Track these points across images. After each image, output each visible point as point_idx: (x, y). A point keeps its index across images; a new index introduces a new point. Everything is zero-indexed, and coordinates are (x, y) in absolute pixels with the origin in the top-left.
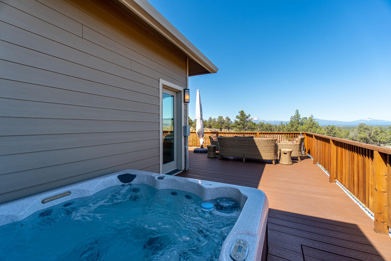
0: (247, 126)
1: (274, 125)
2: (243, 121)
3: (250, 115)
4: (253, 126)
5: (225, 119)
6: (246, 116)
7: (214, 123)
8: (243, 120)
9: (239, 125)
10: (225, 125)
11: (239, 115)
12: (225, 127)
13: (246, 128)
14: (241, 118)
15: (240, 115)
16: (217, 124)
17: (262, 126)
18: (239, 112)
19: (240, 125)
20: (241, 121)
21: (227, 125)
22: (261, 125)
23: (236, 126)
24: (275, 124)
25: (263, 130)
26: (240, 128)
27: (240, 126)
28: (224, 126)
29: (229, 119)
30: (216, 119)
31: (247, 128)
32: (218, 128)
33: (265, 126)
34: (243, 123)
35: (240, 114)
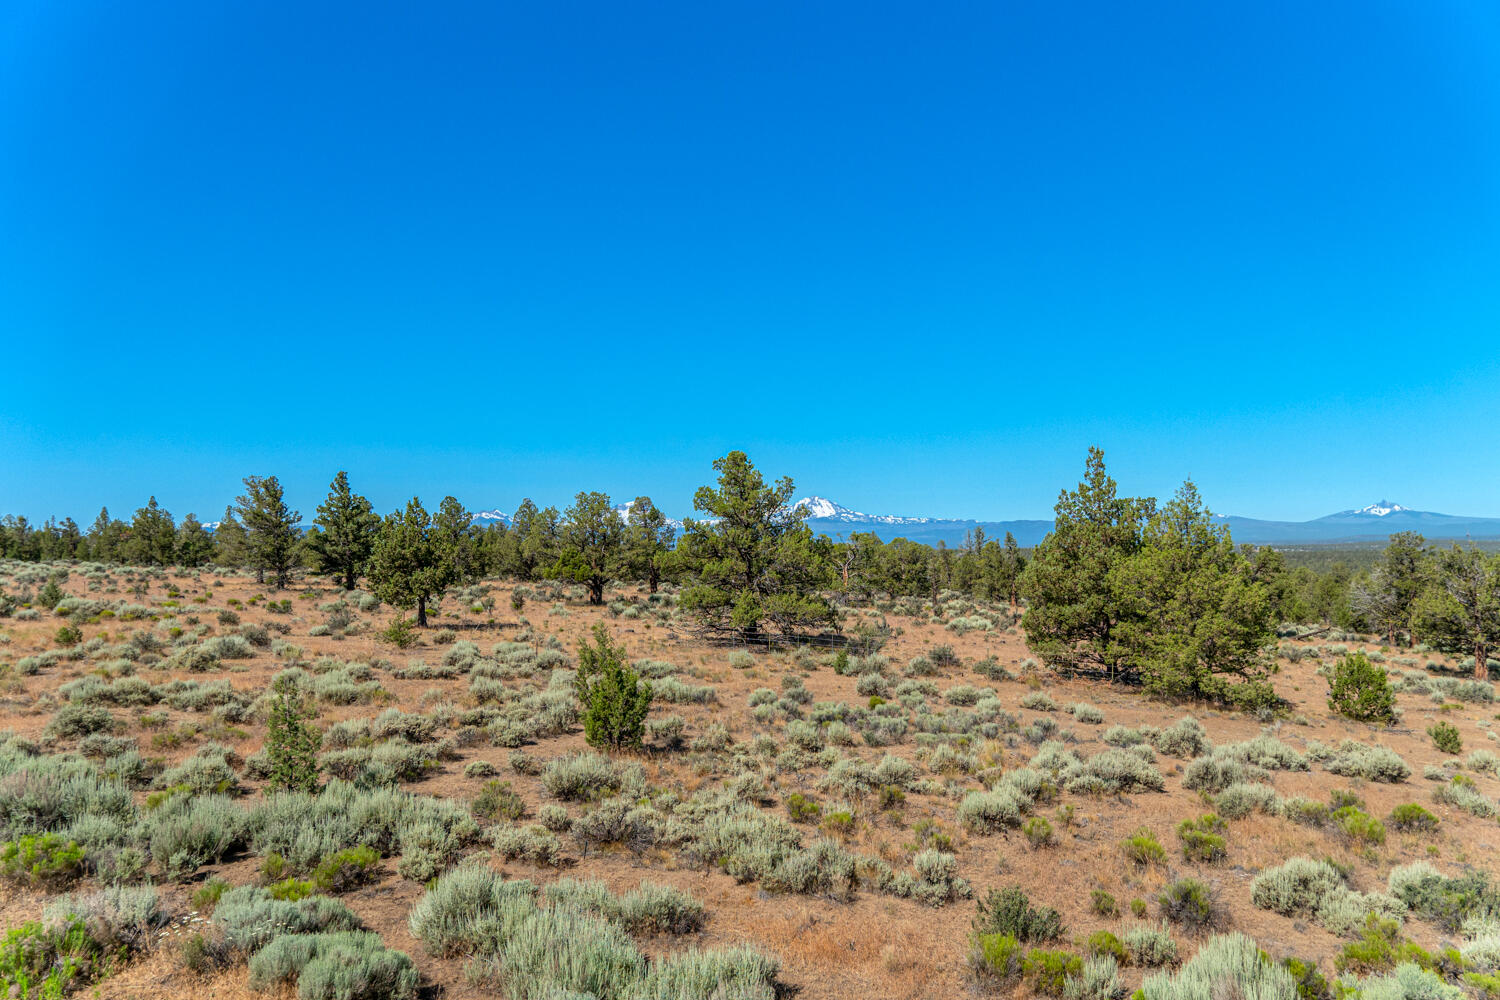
0: (770, 562)
1: (936, 548)
2: (748, 526)
3: (789, 488)
4: (817, 559)
5: (625, 515)
6: (761, 493)
7: (547, 546)
8: (744, 517)
9: (716, 554)
10: (628, 554)
11: (717, 489)
12: (623, 571)
13: (769, 576)
14: (729, 503)
15: (721, 481)
16: (571, 547)
17: (868, 554)
18: (717, 465)
19: (721, 559)
20: (732, 531)
21: (641, 559)
22: (862, 549)
23: (695, 563)
24: (943, 543)
25: (875, 582)
26: (724, 582)
27: (727, 563)
28: (614, 567)
29: (656, 516)
30: (563, 515)
31: (774, 575)
32: (571, 580)
33: (883, 554)
34: (745, 538)
35: (720, 474)
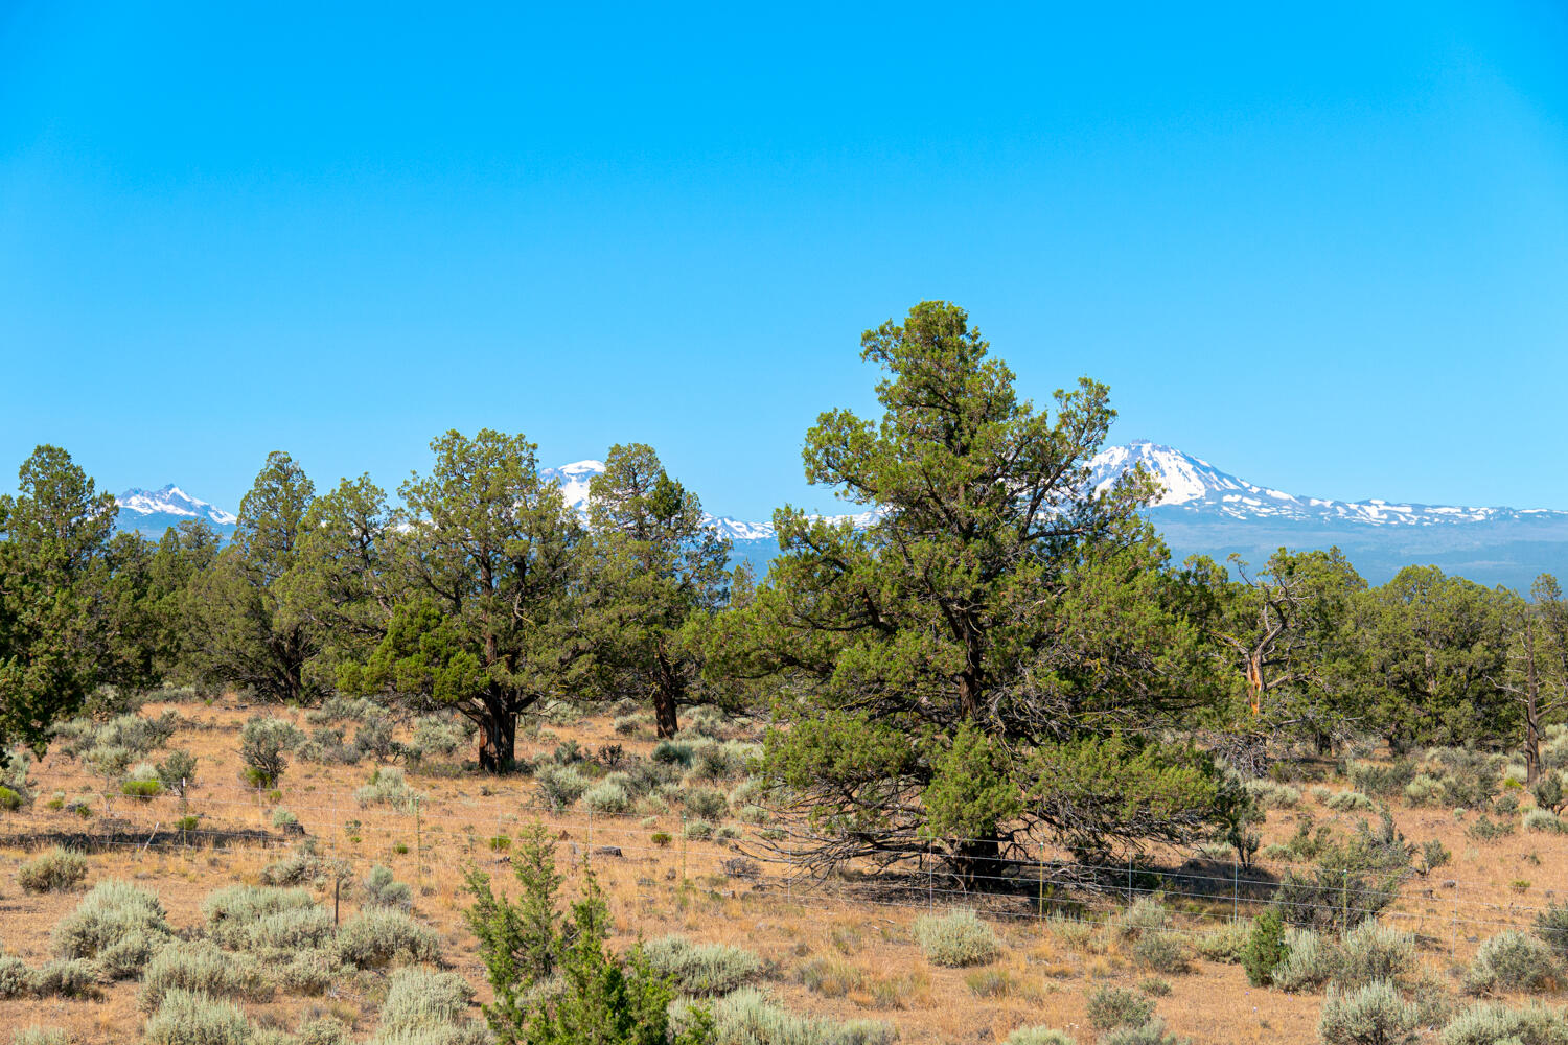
0: (1037, 643)
1: (1530, 597)
2: (968, 534)
3: (1097, 417)
4: (1184, 632)
5: (576, 496)
6: (1011, 429)
7: (350, 596)
8: (959, 505)
9: (874, 619)
10: (592, 619)
11: (872, 414)
12: (578, 669)
13: (1037, 681)
14: (915, 462)
15: (887, 395)
16: (417, 600)
17: (1326, 617)
18: (874, 345)
19: (889, 631)
20: (921, 548)
21: (634, 634)
22: (1306, 603)
23: (809, 645)
24: (1550, 584)
25: (1347, 704)
26: (899, 702)
27: (909, 643)
28: (551, 658)
29: (672, 503)
30: (395, 502)
31: (1053, 682)
32: (425, 700)
33: (1368, 619)
34: (962, 577)
35: (885, 374)
